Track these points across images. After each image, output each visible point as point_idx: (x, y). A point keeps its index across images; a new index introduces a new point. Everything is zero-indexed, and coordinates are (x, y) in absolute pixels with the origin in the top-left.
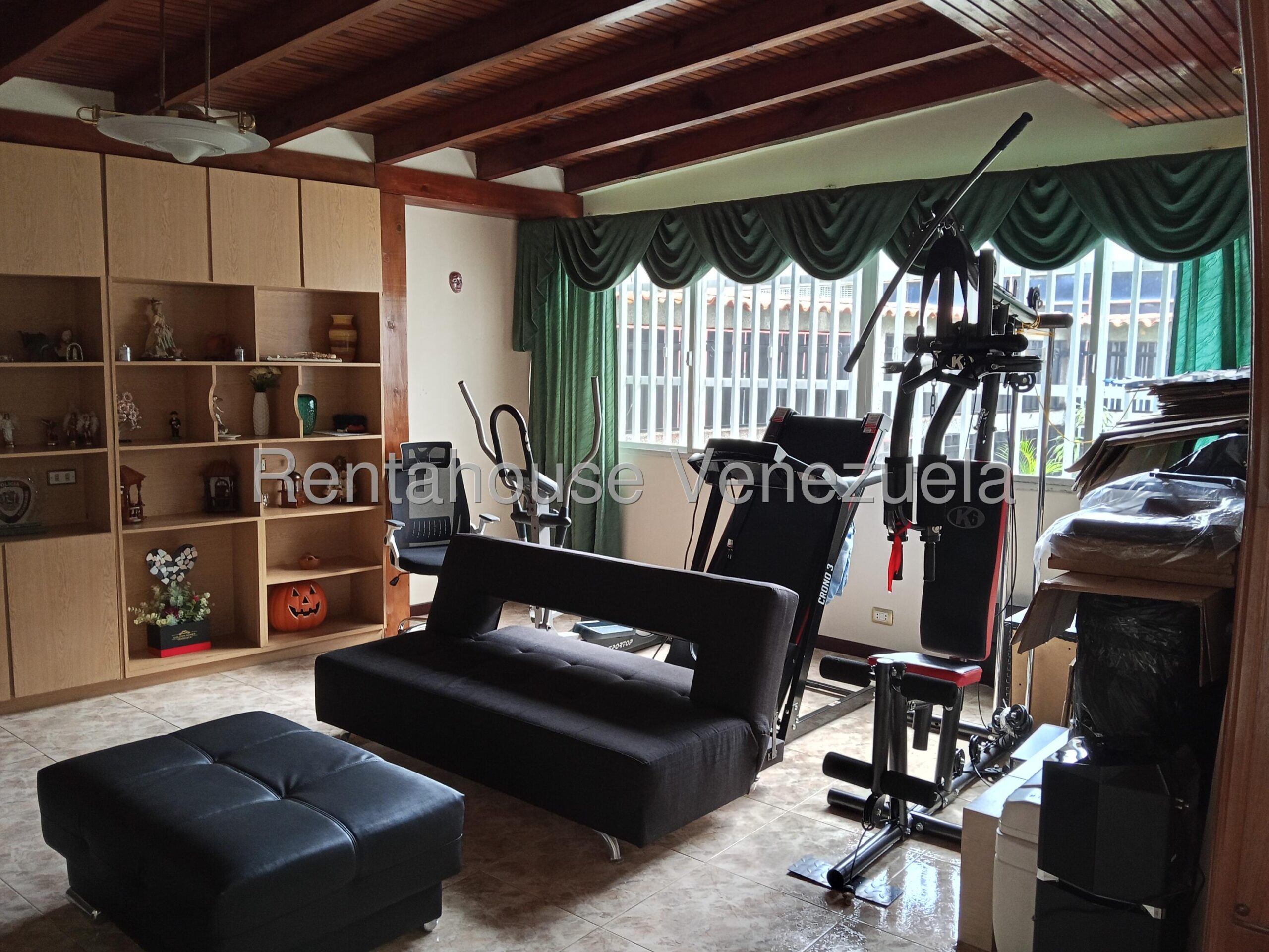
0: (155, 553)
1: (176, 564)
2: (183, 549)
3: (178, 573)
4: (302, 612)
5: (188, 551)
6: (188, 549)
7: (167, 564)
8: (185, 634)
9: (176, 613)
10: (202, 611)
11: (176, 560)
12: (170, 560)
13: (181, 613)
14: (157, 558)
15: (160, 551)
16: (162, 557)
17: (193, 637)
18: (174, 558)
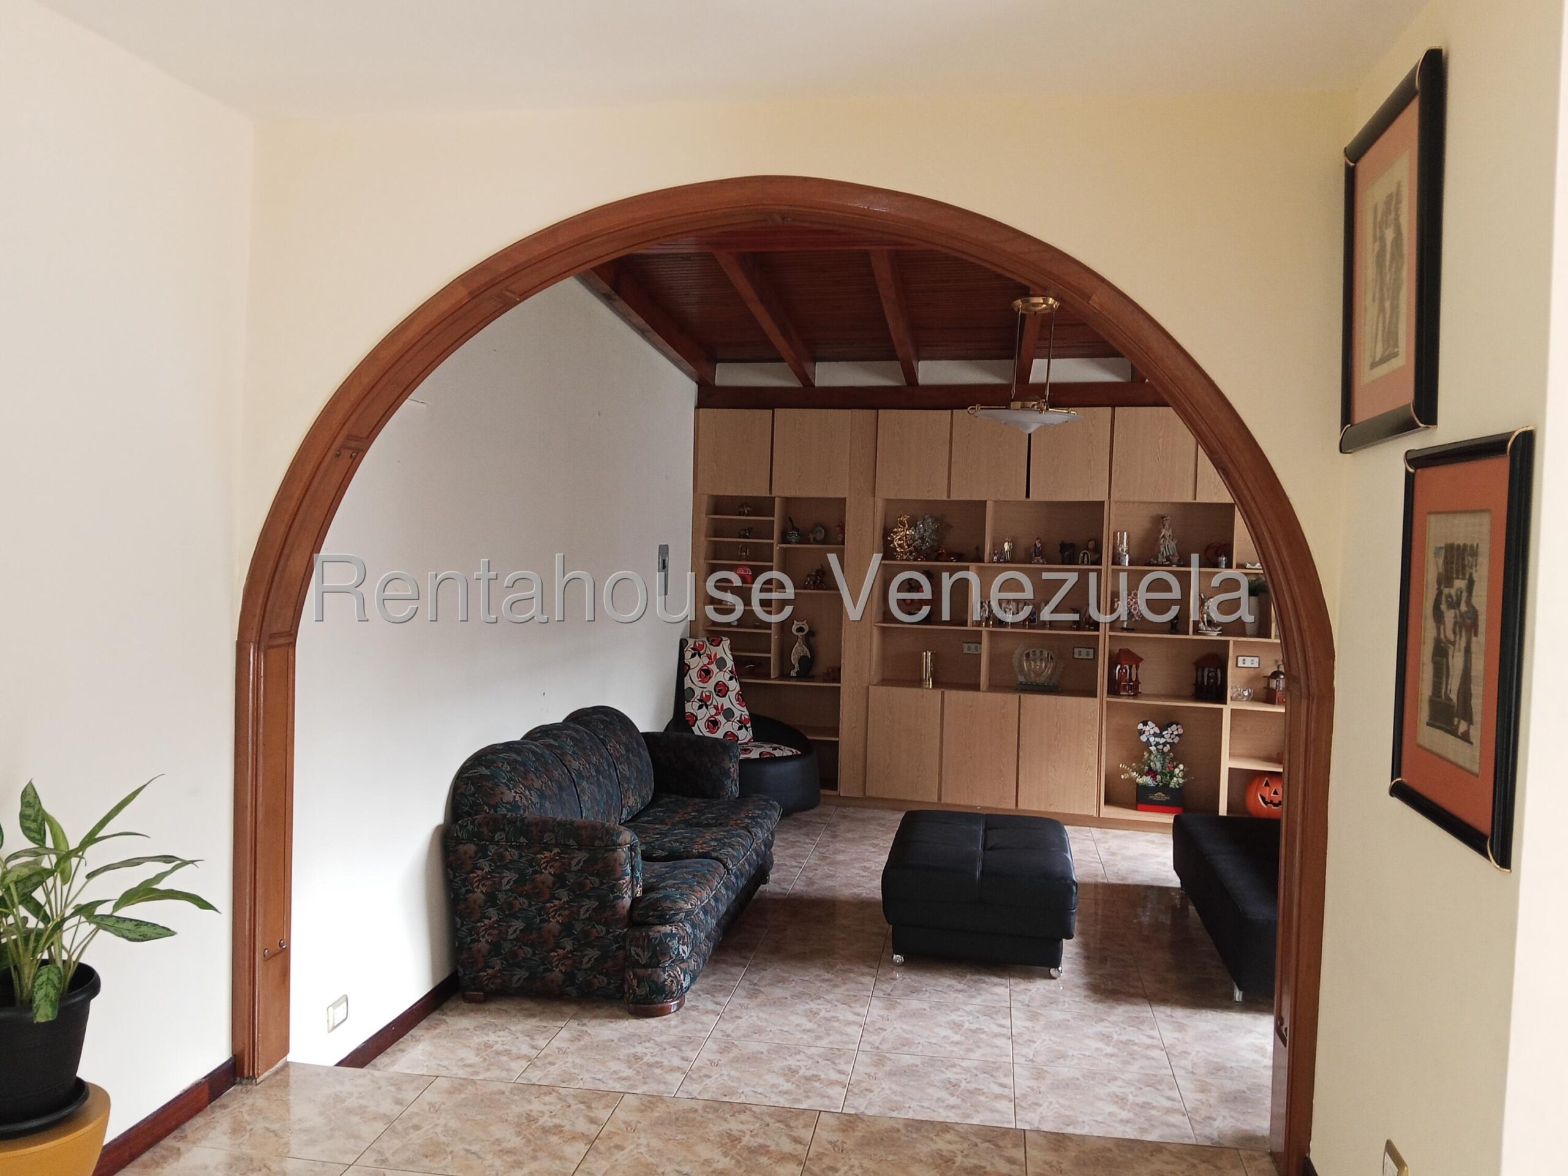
0: (1145, 724)
1: (1163, 736)
2: (1170, 725)
3: (1165, 744)
4: (1271, 802)
5: (1174, 727)
6: (1174, 726)
7: (1155, 735)
8: (1159, 796)
9: (1154, 777)
10: (1175, 779)
11: (1164, 733)
12: (1158, 732)
13: (1159, 777)
14: (1147, 728)
15: (1149, 723)
16: (1151, 728)
17: (1167, 800)
18: (1162, 730)
